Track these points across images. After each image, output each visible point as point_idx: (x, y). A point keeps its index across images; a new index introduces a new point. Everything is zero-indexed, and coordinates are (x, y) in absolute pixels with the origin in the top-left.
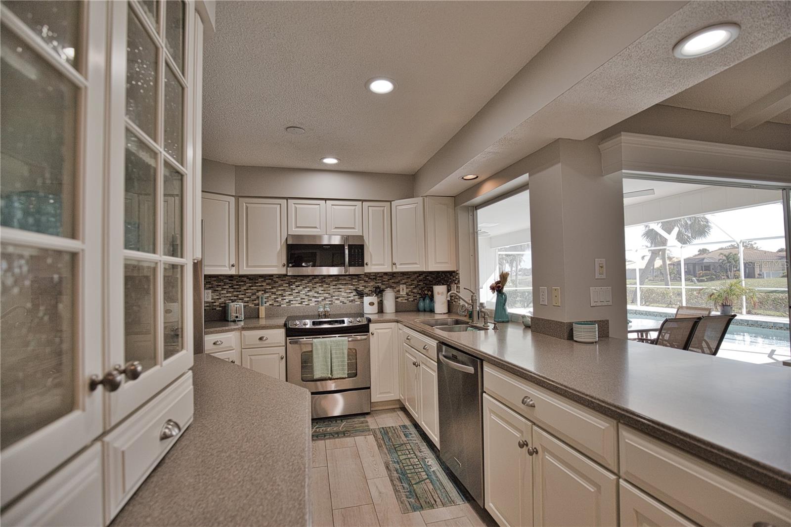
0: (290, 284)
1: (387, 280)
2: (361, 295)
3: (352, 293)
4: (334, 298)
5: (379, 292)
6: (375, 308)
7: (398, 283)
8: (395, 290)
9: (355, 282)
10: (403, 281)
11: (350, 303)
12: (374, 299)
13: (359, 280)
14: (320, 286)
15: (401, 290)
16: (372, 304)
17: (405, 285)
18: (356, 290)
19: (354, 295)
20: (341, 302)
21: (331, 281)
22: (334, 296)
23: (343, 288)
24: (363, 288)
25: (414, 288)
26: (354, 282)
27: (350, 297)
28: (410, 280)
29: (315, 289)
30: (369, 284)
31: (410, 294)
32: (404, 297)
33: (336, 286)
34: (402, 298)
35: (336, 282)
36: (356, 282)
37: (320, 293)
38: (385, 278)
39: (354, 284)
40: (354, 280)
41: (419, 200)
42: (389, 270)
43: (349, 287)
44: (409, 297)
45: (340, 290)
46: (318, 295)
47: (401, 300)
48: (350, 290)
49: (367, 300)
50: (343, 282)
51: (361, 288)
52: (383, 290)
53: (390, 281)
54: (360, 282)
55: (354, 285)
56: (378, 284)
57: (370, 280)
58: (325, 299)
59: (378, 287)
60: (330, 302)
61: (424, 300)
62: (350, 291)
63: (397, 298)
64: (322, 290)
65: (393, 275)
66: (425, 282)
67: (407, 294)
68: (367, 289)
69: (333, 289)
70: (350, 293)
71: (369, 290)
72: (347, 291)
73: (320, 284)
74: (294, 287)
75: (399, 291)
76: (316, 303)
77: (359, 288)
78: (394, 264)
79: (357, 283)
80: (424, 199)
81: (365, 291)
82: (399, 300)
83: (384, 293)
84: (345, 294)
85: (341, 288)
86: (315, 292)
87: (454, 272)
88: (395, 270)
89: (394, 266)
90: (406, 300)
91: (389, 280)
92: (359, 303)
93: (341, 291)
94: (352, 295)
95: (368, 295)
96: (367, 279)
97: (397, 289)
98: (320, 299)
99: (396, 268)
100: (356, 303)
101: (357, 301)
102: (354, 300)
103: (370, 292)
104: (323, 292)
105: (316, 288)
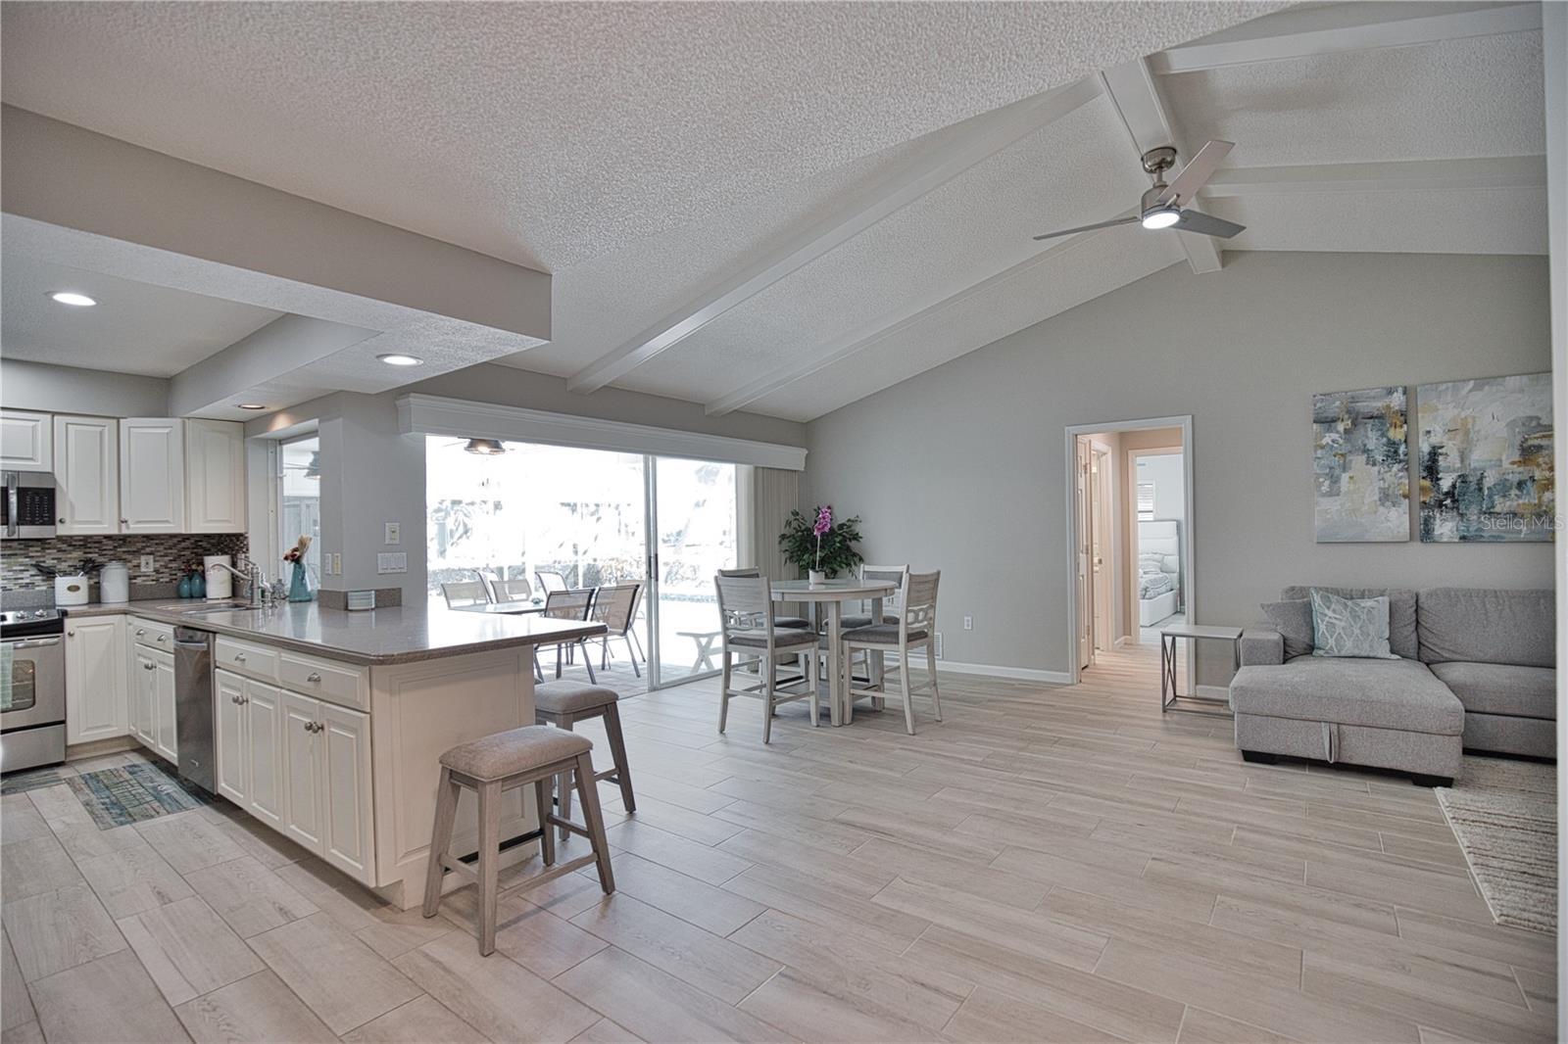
1: (111, 547)
2: (49, 574)
3: (27, 571)
5: (92, 568)
6: (82, 596)
7: (137, 553)
8: (129, 564)
9: (34, 551)
10: (148, 550)
11: (23, 590)
12: (81, 580)
13: (43, 549)
15: (143, 564)
16: (74, 589)
17: (152, 556)
18: (37, 566)
19: (32, 576)
24: (55, 561)
25: (171, 560)
26: (32, 552)
27: (22, 579)
28: (161, 548)
30: (69, 556)
31: (161, 571)
32: (149, 576)
34: (145, 578)
36: (37, 551)
38: (107, 545)
39: (31, 554)
40: (31, 549)
41: (176, 422)
42: (114, 531)
43: (20, 560)
44: (161, 575)
47: (144, 581)
48: (20, 565)
49: (61, 583)
51: (49, 562)
52: (102, 565)
53: (118, 549)
54: (48, 551)
55: (32, 557)
56: (90, 556)
57: (70, 548)
59: (90, 560)
61: (190, 579)
62: (22, 568)
63: (131, 578)
65: (124, 539)
66: (195, 550)
67: (157, 571)
68: (63, 564)
70: (22, 571)
71: (70, 566)
72: (15, 568)
75: (139, 566)
77: (44, 562)
78: (123, 522)
79: (39, 554)
80: (184, 422)
81: (59, 567)
82: (139, 581)
83: (103, 570)
84: (11, 573)
87: (241, 535)
88: (125, 531)
89: (123, 525)
90: (153, 580)
91: (115, 547)
92: (44, 588)
94: (26, 574)
95: (65, 574)
96: (65, 546)
97: (135, 562)
99: (128, 528)
100: (37, 588)
101: (38, 586)
102: (32, 583)
103: (72, 569)
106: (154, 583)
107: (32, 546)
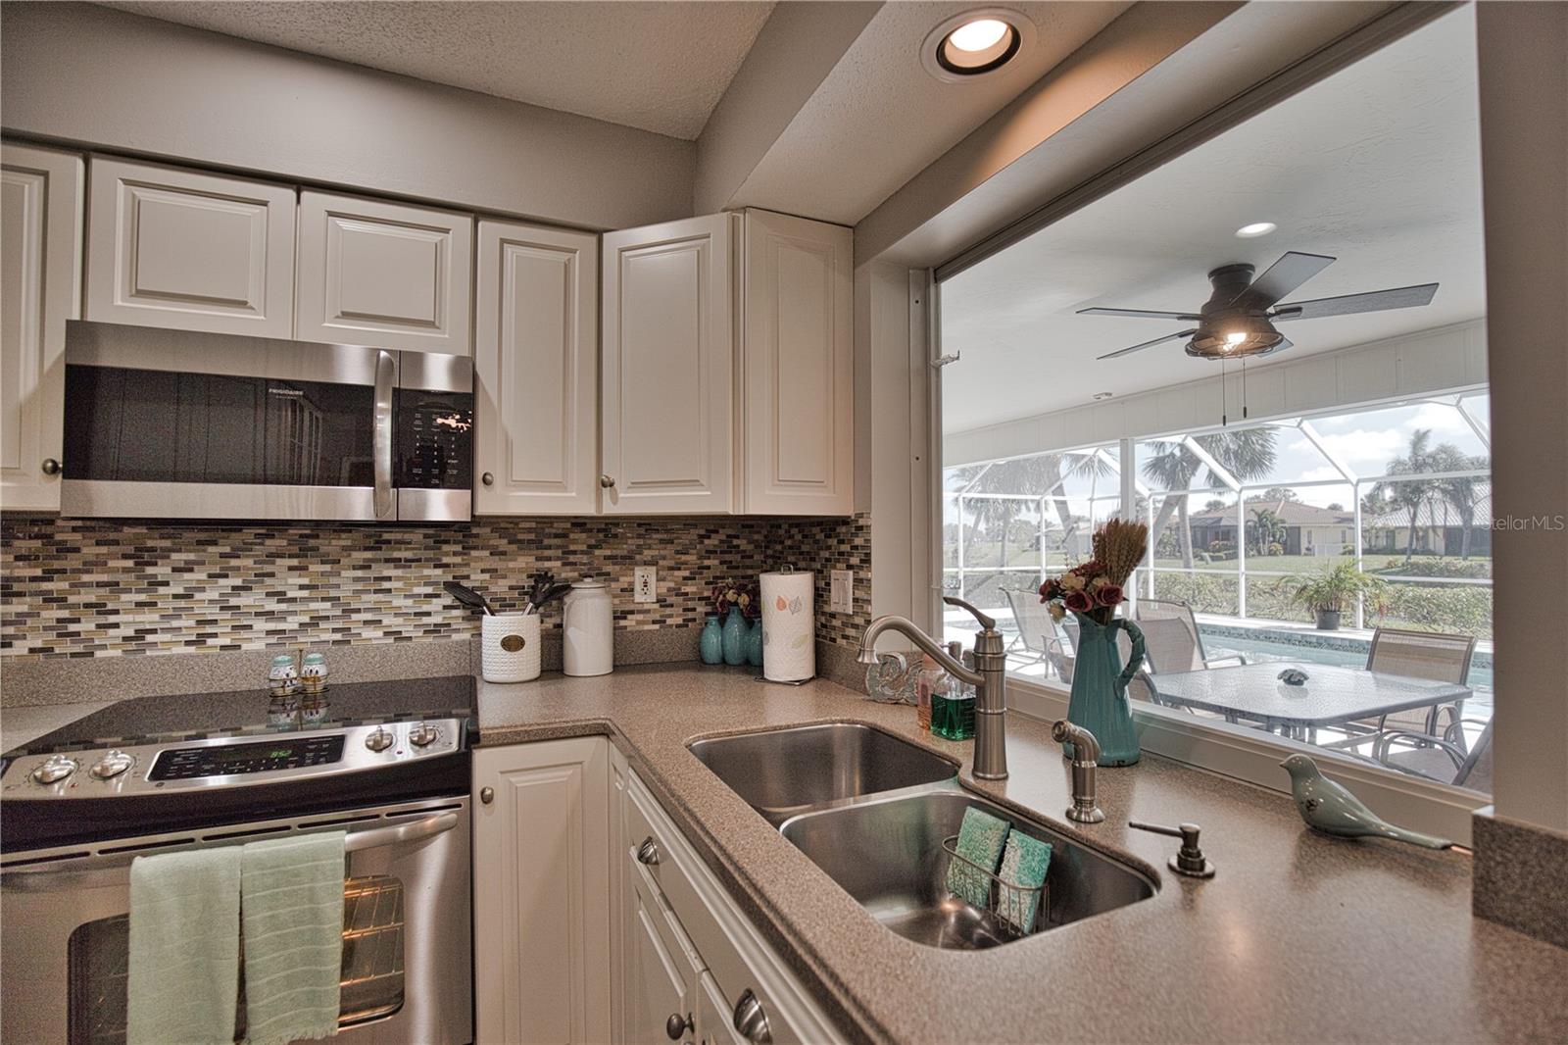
0: (143, 557)
1: (584, 548)
2: (474, 605)
3: (438, 596)
4: (355, 617)
5: (547, 594)
6: (528, 662)
7: (629, 560)
8: (613, 585)
9: (450, 554)
10: (648, 554)
11: (430, 639)
12: (525, 623)
13: (467, 548)
14: (291, 568)
15: (638, 587)
16: (512, 644)
17: (654, 568)
18: (453, 587)
19: (445, 607)
20: (386, 634)
21: (345, 548)
22: (358, 611)
23: (398, 578)
24: (487, 576)
25: (685, 578)
26: (447, 554)
27: (428, 614)
28: (669, 550)
29: (268, 581)
30: (511, 565)
31: (669, 600)
32: (648, 611)
33: (369, 567)
34: (640, 617)
35: (369, 555)
36: (455, 554)
37: (294, 600)
38: (575, 541)
39: (445, 560)
40: (445, 548)
41: (714, 224)
42: (586, 508)
43: (426, 572)
44: (668, 611)
45: (386, 585)
46: (283, 607)
47: (639, 622)
48: (426, 584)
49: (495, 626)
50: (396, 555)
51: (476, 579)
52: (566, 588)
53: (597, 552)
54: (474, 553)
55: (447, 566)
56: (547, 564)
57: (514, 547)
58: (315, 621)
59: (542, 577)
60: (338, 636)
61: (722, 622)
62: (429, 590)
63: (619, 616)
64: (302, 587)
65: (604, 529)
66: (727, 557)
67: (661, 601)
68: (501, 582)
69: (356, 580)
70: (427, 596)
71: (511, 588)
72: (417, 590)
73: (295, 562)
74: (161, 571)
75: (629, 590)
76: (273, 640)
77: (467, 577)
78: (604, 485)
79: (458, 560)
81: (493, 589)
82: (630, 622)
83: (567, 600)
84: (410, 602)
85: (389, 579)
86: (268, 594)
87: (844, 521)
88: (610, 509)
89: (606, 491)
90: (654, 622)
91: (589, 547)
92: (467, 636)
93: (389, 591)
94: (436, 605)
95: (506, 605)
96: (505, 541)
97: (624, 581)
98: (291, 623)
99: (615, 500)
100: (455, 637)
101: (457, 631)
102: (449, 625)
103: (516, 594)
104: (305, 593)
105: (272, 575)
106: (657, 627)
107: (447, 542)
